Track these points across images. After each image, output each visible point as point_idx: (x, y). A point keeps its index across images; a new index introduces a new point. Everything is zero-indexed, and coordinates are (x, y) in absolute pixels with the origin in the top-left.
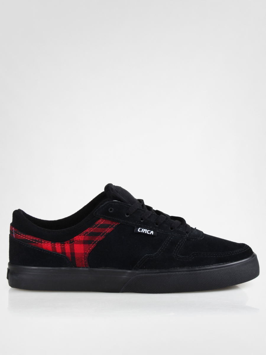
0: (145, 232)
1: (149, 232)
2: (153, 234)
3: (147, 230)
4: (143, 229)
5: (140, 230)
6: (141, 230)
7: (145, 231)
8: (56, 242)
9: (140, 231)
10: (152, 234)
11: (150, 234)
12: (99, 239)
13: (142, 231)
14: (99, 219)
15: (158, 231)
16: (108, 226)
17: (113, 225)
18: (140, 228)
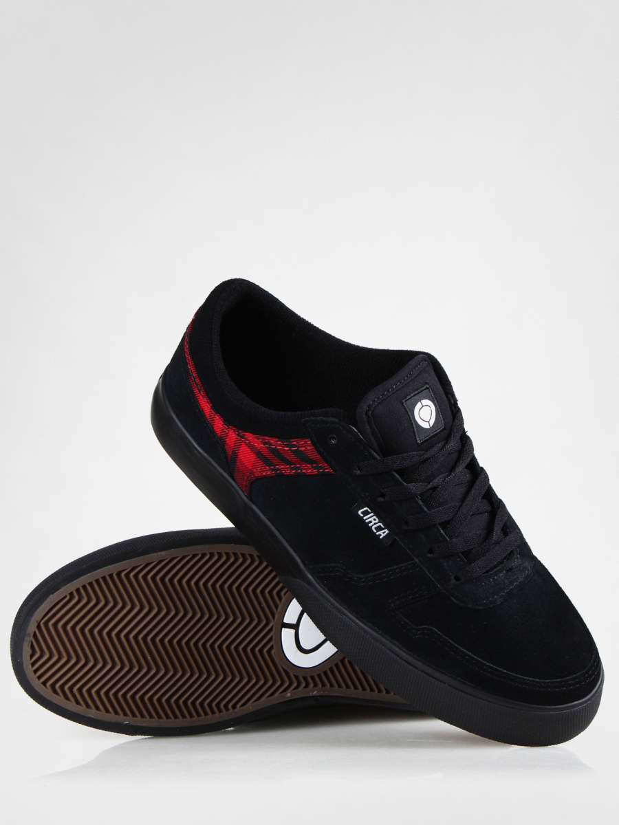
0: (370, 525)
1: (379, 529)
2: (381, 537)
3: (377, 521)
4: (372, 514)
5: (362, 513)
6: (366, 513)
7: (371, 522)
8: (218, 413)
9: (362, 515)
10: (380, 535)
11: (377, 534)
12: (285, 469)
13: (365, 518)
14: (303, 437)
15: (397, 538)
16: (311, 462)
17: (321, 468)
18: (366, 508)
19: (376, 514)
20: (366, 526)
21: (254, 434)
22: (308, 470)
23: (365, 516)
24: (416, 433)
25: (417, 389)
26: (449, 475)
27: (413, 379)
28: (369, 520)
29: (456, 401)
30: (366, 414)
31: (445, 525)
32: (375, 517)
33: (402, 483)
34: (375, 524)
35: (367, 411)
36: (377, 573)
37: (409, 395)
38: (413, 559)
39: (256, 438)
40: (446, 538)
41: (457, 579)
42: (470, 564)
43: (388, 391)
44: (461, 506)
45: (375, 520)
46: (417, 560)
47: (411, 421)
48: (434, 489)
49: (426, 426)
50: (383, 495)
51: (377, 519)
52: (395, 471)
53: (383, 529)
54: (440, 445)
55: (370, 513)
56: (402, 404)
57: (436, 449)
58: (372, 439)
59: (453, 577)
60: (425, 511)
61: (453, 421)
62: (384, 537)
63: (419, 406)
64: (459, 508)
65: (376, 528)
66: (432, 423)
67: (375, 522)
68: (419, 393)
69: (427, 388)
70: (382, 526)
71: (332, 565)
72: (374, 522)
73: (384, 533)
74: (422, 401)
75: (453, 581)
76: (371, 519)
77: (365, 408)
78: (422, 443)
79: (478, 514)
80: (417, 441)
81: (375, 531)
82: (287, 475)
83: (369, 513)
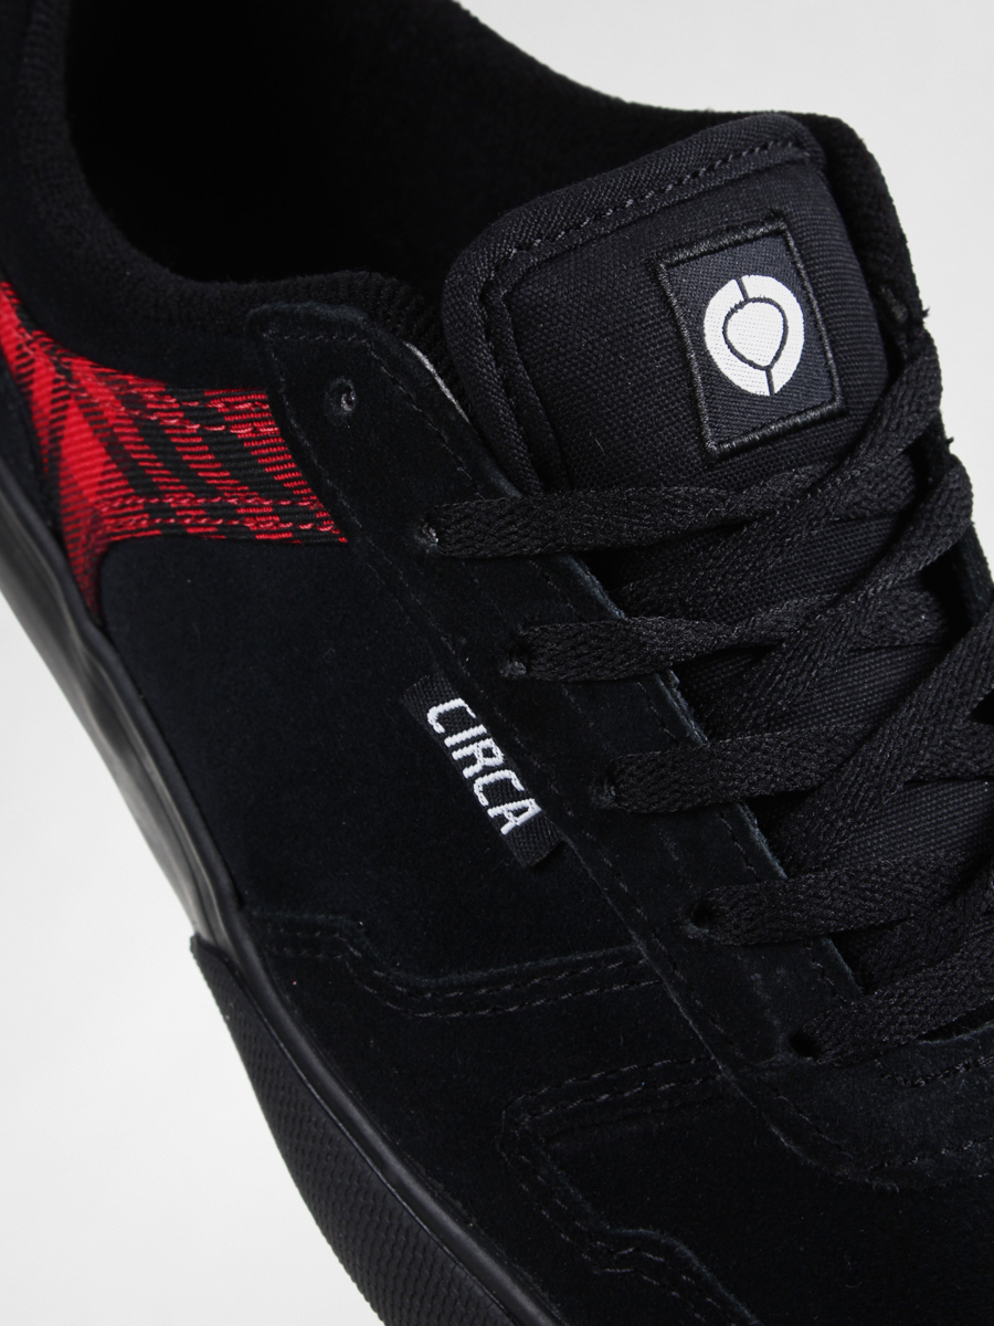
0: (468, 772)
1: (500, 792)
2: (505, 830)
3: (499, 758)
4: (481, 729)
5: (441, 718)
6: (454, 722)
7: (471, 760)
9: (439, 729)
10: (502, 820)
11: (492, 812)
12: (192, 513)
13: (449, 741)
14: (247, 385)
15: (569, 841)
16: (268, 487)
17: (306, 516)
18: (458, 703)
19: (495, 732)
20: (449, 774)
21: (98, 361)
22: (264, 522)
23: (450, 732)
24: (703, 405)
25: (733, 229)
26: (833, 604)
27: (717, 188)
28: (466, 751)
29: (917, 314)
30: (483, 299)
31: (775, 809)
32: (489, 743)
33: (601, 608)
34: (487, 770)
35: (490, 285)
36: (479, 974)
37: (690, 246)
38: (630, 940)
39: (100, 376)
40: (770, 868)
41: (803, 1044)
42: (868, 990)
43: (598, 216)
44: (868, 736)
45: (488, 753)
46: (641, 948)
47: (683, 351)
48: (758, 651)
49: (754, 384)
50: (525, 651)
51: (496, 750)
52: (582, 556)
53: (518, 796)
54: (802, 475)
55: (475, 724)
56: (654, 275)
57: (781, 485)
58: (502, 406)
59: (781, 1038)
60: (692, 742)
61: (886, 390)
62: (516, 829)
63: (728, 294)
64: (859, 744)
65: (487, 789)
66: (783, 374)
67: (490, 762)
68: (738, 243)
69: (778, 233)
70: (518, 785)
71: (320, 917)
72: (482, 762)
73: (518, 813)
74: (745, 279)
75: (782, 1057)
76: (475, 749)
77: (482, 270)
78: (724, 456)
79: (943, 780)
80: (702, 440)
81: (484, 801)
82: (198, 537)
83: (467, 723)
